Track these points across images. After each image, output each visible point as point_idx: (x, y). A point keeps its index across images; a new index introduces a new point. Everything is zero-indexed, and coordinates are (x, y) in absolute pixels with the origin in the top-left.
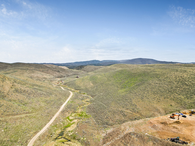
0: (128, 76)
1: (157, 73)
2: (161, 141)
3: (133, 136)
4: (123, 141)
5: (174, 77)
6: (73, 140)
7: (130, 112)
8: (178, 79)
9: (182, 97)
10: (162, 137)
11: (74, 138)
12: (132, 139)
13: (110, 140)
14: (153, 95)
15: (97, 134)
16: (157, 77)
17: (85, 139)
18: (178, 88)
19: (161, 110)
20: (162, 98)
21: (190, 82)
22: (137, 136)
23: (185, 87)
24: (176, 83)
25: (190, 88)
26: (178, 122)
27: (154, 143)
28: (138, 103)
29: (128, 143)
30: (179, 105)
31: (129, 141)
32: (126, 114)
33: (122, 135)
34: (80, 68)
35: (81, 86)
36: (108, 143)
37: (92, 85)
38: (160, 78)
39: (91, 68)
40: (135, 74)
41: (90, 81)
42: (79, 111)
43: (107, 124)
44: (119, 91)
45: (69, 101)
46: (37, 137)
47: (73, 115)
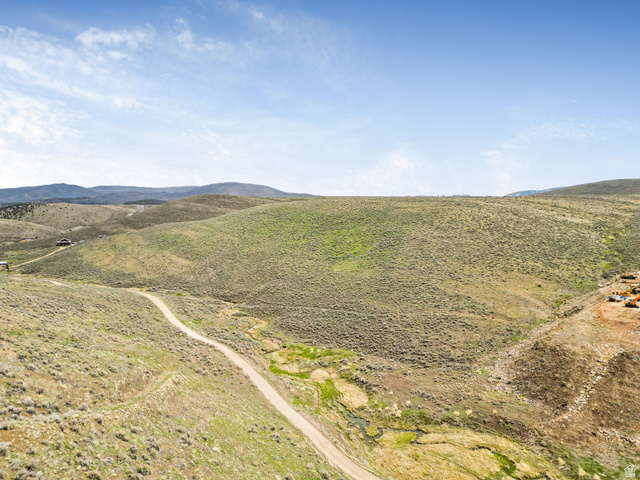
0: (316, 225)
1: (409, 210)
4: (627, 380)
5: (469, 219)
6: (429, 428)
7: (472, 315)
8: (482, 222)
9: (537, 265)
11: (427, 420)
13: (577, 391)
14: (466, 266)
15: (478, 391)
16: (425, 222)
17: (469, 412)
18: (506, 246)
19: (533, 300)
20: (500, 272)
21: (514, 229)
23: (515, 241)
24: (487, 233)
25: (529, 243)
28: (459, 289)
30: (555, 284)
32: (469, 322)
33: (601, 369)
34: (15, 213)
35: (131, 271)
36: (581, 399)
37: (184, 262)
38: (436, 223)
39: (69, 215)
40: (338, 217)
41: (166, 252)
42: (276, 346)
43: (452, 360)
44: (336, 269)
45: (183, 322)
46: (331, 446)
47: (281, 360)
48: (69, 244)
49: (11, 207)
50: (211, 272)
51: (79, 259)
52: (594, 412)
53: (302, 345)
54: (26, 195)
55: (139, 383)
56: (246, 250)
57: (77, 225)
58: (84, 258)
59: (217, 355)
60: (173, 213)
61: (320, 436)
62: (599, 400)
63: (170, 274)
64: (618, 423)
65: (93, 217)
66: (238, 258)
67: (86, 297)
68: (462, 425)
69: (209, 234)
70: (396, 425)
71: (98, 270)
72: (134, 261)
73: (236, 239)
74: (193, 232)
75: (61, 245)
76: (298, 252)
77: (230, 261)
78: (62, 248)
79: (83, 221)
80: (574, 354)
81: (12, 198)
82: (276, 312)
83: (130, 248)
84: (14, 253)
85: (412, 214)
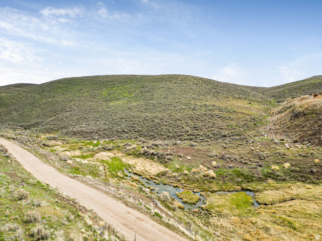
17: (287, 165)
47: (62, 149)
68: (287, 178)
82: (63, 128)
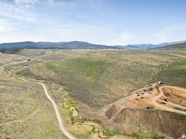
0: (87, 65)
1: (110, 62)
2: (142, 110)
3: (127, 110)
4: (122, 114)
5: (123, 65)
6: (85, 121)
7: (109, 95)
8: (125, 66)
9: (133, 80)
10: (141, 107)
11: (85, 120)
12: (127, 112)
13: (113, 115)
14: (115, 80)
15: (99, 114)
16: (112, 66)
17: (94, 118)
18: (128, 74)
19: (125, 91)
20: (122, 82)
21: (133, 69)
22: (129, 109)
23: (131, 72)
24: (125, 70)
25: (135, 73)
26: (142, 98)
27: (140, 112)
28: (109, 87)
29: (126, 114)
30: (133, 86)
31: (126, 113)
32: (107, 97)
33: (119, 111)
34: (16, 52)
35: (41, 76)
36: (113, 117)
37: (54, 73)
38: (114, 67)
39: (30, 52)
40: (93, 63)
41: (50, 70)
42: (66, 100)
43: (99, 106)
44: (87, 79)
45: (48, 93)
46: (62, 125)
47: (65, 104)
48: (28, 65)
49: (15, 50)
50: (60, 77)
51: (30, 71)
52: (114, 120)
53: (72, 100)
54: (19, 45)
55: (30, 113)
56: (69, 71)
57: (32, 55)
58: (31, 70)
59: (50, 104)
60: (55, 55)
61: (61, 123)
62: (116, 118)
63: (50, 77)
64: (117, 122)
65: (37, 53)
66: (67, 73)
67: (28, 86)
68: (91, 121)
69: (61, 65)
70: (79, 121)
71: (34, 75)
72: (42, 72)
73: (67, 67)
74: (57, 64)
75: (26, 65)
76: (81, 73)
77: (64, 74)
78: (26, 66)
79: (34, 54)
80: (117, 108)
81: (15, 45)
82: (70, 90)
83: (42, 68)
84: (15, 67)
85: (110, 63)
